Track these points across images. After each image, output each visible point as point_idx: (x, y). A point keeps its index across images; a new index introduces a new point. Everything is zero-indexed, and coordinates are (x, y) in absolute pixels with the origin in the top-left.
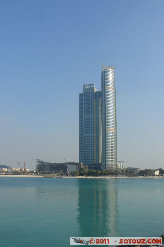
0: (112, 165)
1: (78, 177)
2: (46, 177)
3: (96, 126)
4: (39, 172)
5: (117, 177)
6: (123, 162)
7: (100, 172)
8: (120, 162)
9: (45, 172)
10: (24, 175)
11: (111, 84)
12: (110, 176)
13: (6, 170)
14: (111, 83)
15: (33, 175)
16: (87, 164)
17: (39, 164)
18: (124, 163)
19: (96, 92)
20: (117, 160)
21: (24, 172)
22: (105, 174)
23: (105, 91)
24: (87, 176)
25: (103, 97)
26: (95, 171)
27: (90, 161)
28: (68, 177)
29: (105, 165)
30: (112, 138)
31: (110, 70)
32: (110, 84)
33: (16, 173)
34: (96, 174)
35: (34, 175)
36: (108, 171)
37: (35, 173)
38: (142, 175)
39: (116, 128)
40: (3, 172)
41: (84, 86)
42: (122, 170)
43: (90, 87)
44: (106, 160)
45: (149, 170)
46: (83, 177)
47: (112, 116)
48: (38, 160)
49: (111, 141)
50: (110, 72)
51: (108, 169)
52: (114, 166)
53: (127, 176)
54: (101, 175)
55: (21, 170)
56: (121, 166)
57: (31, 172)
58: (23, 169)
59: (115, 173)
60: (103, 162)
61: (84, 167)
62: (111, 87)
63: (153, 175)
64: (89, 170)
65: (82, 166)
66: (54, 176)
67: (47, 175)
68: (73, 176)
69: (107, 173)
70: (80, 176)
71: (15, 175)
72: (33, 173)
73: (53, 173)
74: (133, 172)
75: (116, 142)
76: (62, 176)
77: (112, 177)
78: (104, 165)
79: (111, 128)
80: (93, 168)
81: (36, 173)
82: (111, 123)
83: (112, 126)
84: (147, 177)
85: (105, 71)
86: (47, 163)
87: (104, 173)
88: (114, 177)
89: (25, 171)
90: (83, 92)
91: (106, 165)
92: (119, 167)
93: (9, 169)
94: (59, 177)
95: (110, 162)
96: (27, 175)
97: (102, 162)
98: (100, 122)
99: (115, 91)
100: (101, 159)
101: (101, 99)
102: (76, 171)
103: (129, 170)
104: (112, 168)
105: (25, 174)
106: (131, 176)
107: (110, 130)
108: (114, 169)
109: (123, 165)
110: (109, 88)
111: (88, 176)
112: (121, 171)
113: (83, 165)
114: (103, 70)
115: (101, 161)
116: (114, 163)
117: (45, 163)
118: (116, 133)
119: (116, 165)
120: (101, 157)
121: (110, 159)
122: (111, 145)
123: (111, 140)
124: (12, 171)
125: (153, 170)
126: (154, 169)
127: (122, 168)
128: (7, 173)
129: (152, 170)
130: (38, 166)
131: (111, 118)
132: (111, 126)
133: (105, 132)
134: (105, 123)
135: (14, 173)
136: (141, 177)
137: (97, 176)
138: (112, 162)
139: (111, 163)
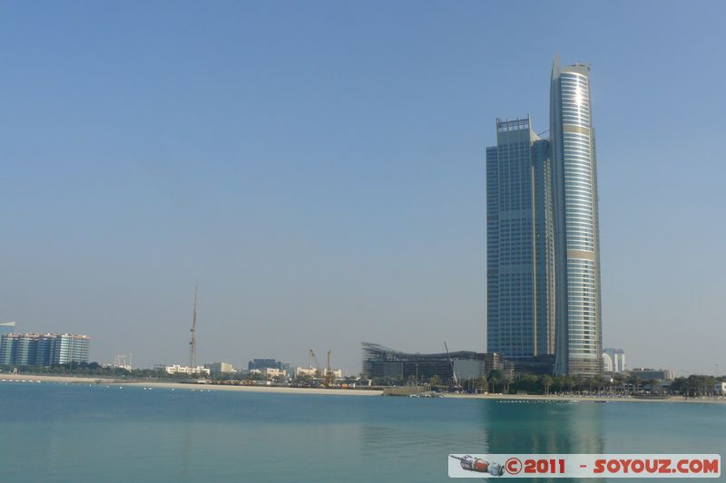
0: (585, 360)
1: (486, 395)
2: (391, 395)
3: (536, 244)
4: (370, 381)
5: (603, 399)
6: (621, 352)
7: (549, 382)
8: (613, 352)
9: (388, 379)
10: (328, 387)
11: (579, 117)
12: (582, 394)
13: (275, 372)
14: (579, 113)
15: (352, 388)
16: (511, 357)
17: (372, 357)
18: (623, 356)
19: (536, 143)
20: (601, 347)
21: (328, 381)
22: (566, 389)
23: (562, 140)
24: (510, 393)
25: (556, 158)
26: (535, 378)
27: (519, 349)
28: (457, 395)
29: (567, 362)
30: (587, 281)
31: (575, 76)
32: (577, 119)
33: (304, 381)
34: (538, 388)
35: (356, 388)
36: (574, 379)
37: (358, 383)
38: (681, 394)
39: (598, 250)
40: (267, 378)
41: (500, 125)
42: (619, 378)
43: (516, 128)
44: (567, 346)
45: (702, 378)
46: (500, 396)
47: (585, 212)
48: (368, 345)
49: (584, 290)
50: (575, 81)
51: (576, 373)
52: (592, 365)
53: (632, 395)
54: (554, 390)
55: (318, 374)
56: (614, 365)
57: (349, 381)
58: (326, 370)
59: (596, 384)
60: (560, 353)
61: (502, 366)
62: (580, 126)
63: (715, 394)
64: (519, 374)
65: (496, 365)
66: (416, 392)
67: (395, 389)
68: (470, 393)
69: (573, 384)
70: (490, 392)
71: (303, 387)
72: (353, 382)
73: (410, 384)
74: (652, 382)
75: (598, 291)
76: (438, 392)
77: (587, 398)
78: (563, 361)
79: (583, 248)
80: (530, 369)
81: (362, 384)
82: (583, 234)
83: (587, 244)
84: (696, 400)
85: (560, 80)
86: (394, 354)
87: (562, 383)
88: (594, 398)
89: (330, 377)
90: (496, 145)
91: (567, 360)
92: (609, 368)
93: (285, 371)
94: (427, 394)
95: (580, 352)
96: (335, 388)
97: (556, 350)
98: (549, 233)
99: (593, 139)
100: (553, 343)
101: (551, 163)
102: (479, 380)
103: (638, 378)
104: (587, 369)
105: (330, 385)
106: (647, 396)
107: (581, 254)
108: (592, 373)
109: (620, 361)
110: (575, 129)
111: (515, 393)
112: (615, 379)
113: (501, 360)
114: (556, 76)
115: (553, 348)
116: (592, 356)
117: (389, 353)
118: (598, 263)
119: (600, 362)
120: (553, 338)
121: (579, 342)
122: (585, 299)
123: (585, 285)
124: (293, 377)
125: (715, 376)
126: (720, 375)
127: (617, 370)
128: (278, 381)
129: (712, 377)
130: (369, 361)
131: (583, 221)
132: (583, 243)
133: (566, 260)
134: (565, 233)
135: (298, 381)
136: (680, 399)
137: (542, 393)
138: (588, 352)
139: (582, 355)
